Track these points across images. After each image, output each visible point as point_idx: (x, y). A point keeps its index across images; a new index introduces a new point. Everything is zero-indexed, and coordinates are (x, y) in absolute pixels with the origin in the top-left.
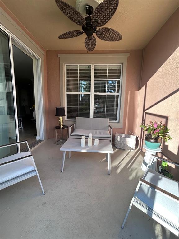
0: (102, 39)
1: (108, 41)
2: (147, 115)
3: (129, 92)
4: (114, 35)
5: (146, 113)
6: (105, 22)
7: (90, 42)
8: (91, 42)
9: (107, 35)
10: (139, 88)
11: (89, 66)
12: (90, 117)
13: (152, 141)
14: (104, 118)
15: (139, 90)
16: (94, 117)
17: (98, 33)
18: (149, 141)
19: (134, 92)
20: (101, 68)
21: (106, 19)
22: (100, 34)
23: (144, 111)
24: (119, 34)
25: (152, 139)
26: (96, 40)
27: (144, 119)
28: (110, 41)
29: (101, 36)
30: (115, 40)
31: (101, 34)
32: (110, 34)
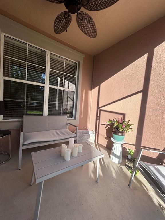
0: (79, 26)
1: (84, 32)
2: (102, 112)
3: (84, 90)
4: (92, 30)
5: (101, 110)
6: (96, 9)
7: (63, 20)
8: (63, 22)
9: (86, 24)
10: (92, 88)
11: (42, 51)
12: (44, 115)
13: (120, 134)
14: (60, 115)
15: (91, 90)
16: (48, 115)
17: (80, 16)
18: (118, 135)
19: (88, 91)
20: (57, 59)
21: (99, 6)
22: (81, 18)
23: (98, 108)
24: (96, 31)
25: (120, 133)
26: (70, 23)
27: (98, 115)
28: (85, 34)
29: (81, 22)
30: (90, 35)
31: (82, 20)
32: (89, 26)
